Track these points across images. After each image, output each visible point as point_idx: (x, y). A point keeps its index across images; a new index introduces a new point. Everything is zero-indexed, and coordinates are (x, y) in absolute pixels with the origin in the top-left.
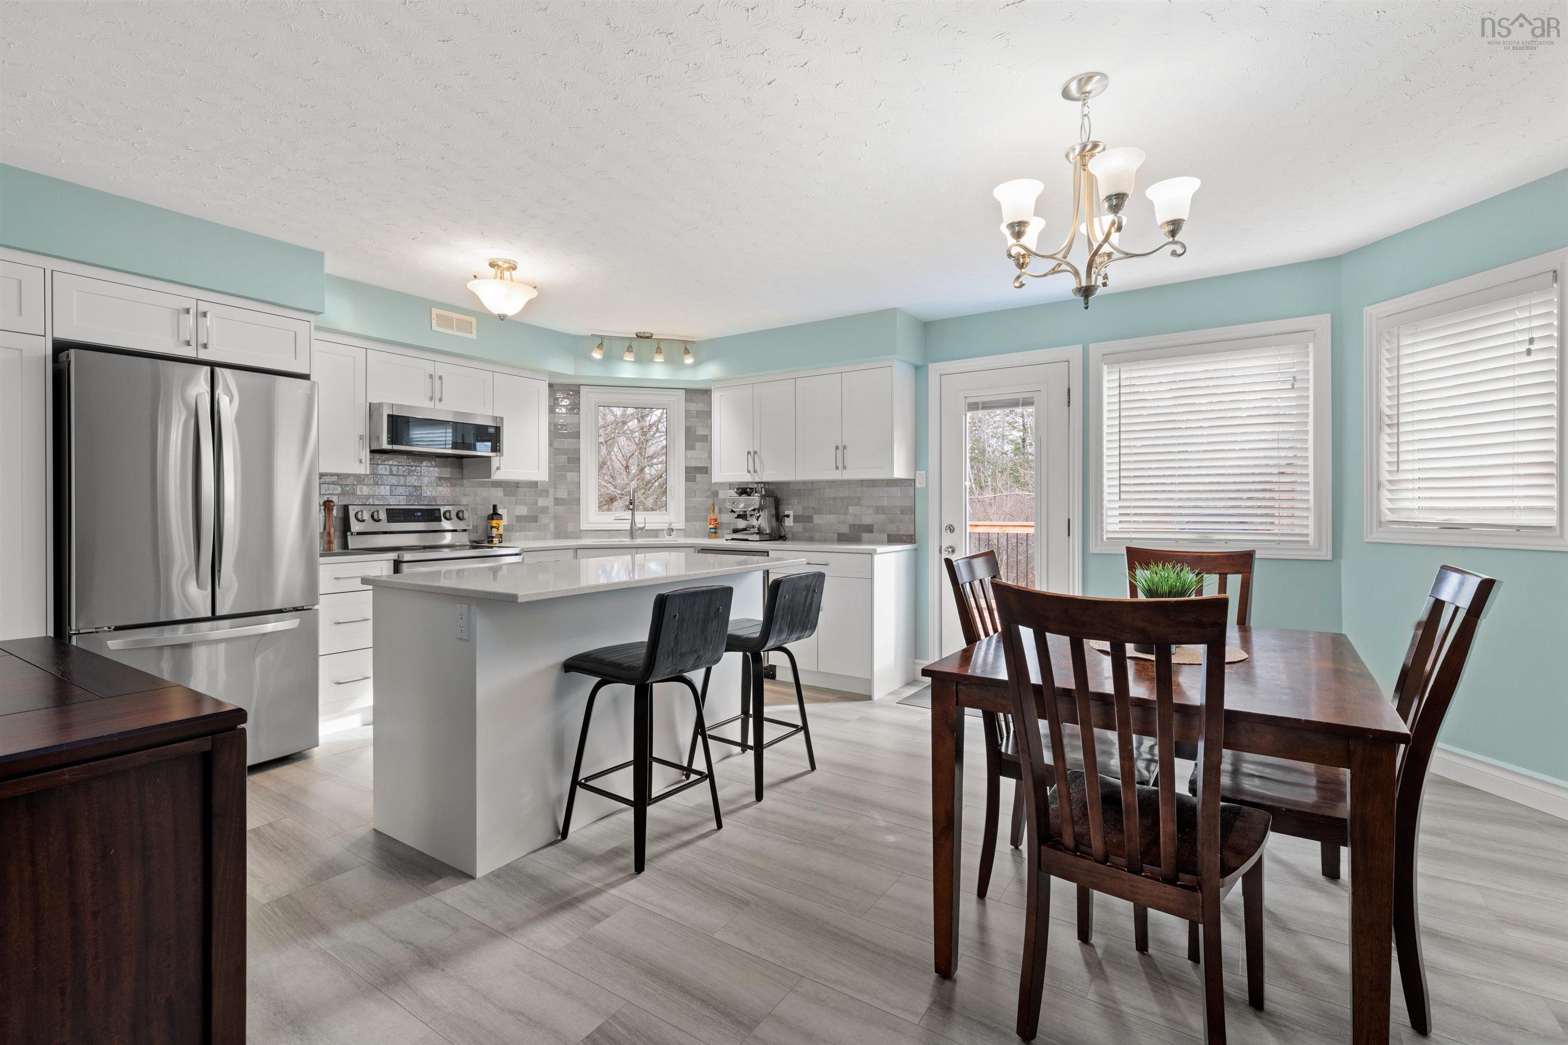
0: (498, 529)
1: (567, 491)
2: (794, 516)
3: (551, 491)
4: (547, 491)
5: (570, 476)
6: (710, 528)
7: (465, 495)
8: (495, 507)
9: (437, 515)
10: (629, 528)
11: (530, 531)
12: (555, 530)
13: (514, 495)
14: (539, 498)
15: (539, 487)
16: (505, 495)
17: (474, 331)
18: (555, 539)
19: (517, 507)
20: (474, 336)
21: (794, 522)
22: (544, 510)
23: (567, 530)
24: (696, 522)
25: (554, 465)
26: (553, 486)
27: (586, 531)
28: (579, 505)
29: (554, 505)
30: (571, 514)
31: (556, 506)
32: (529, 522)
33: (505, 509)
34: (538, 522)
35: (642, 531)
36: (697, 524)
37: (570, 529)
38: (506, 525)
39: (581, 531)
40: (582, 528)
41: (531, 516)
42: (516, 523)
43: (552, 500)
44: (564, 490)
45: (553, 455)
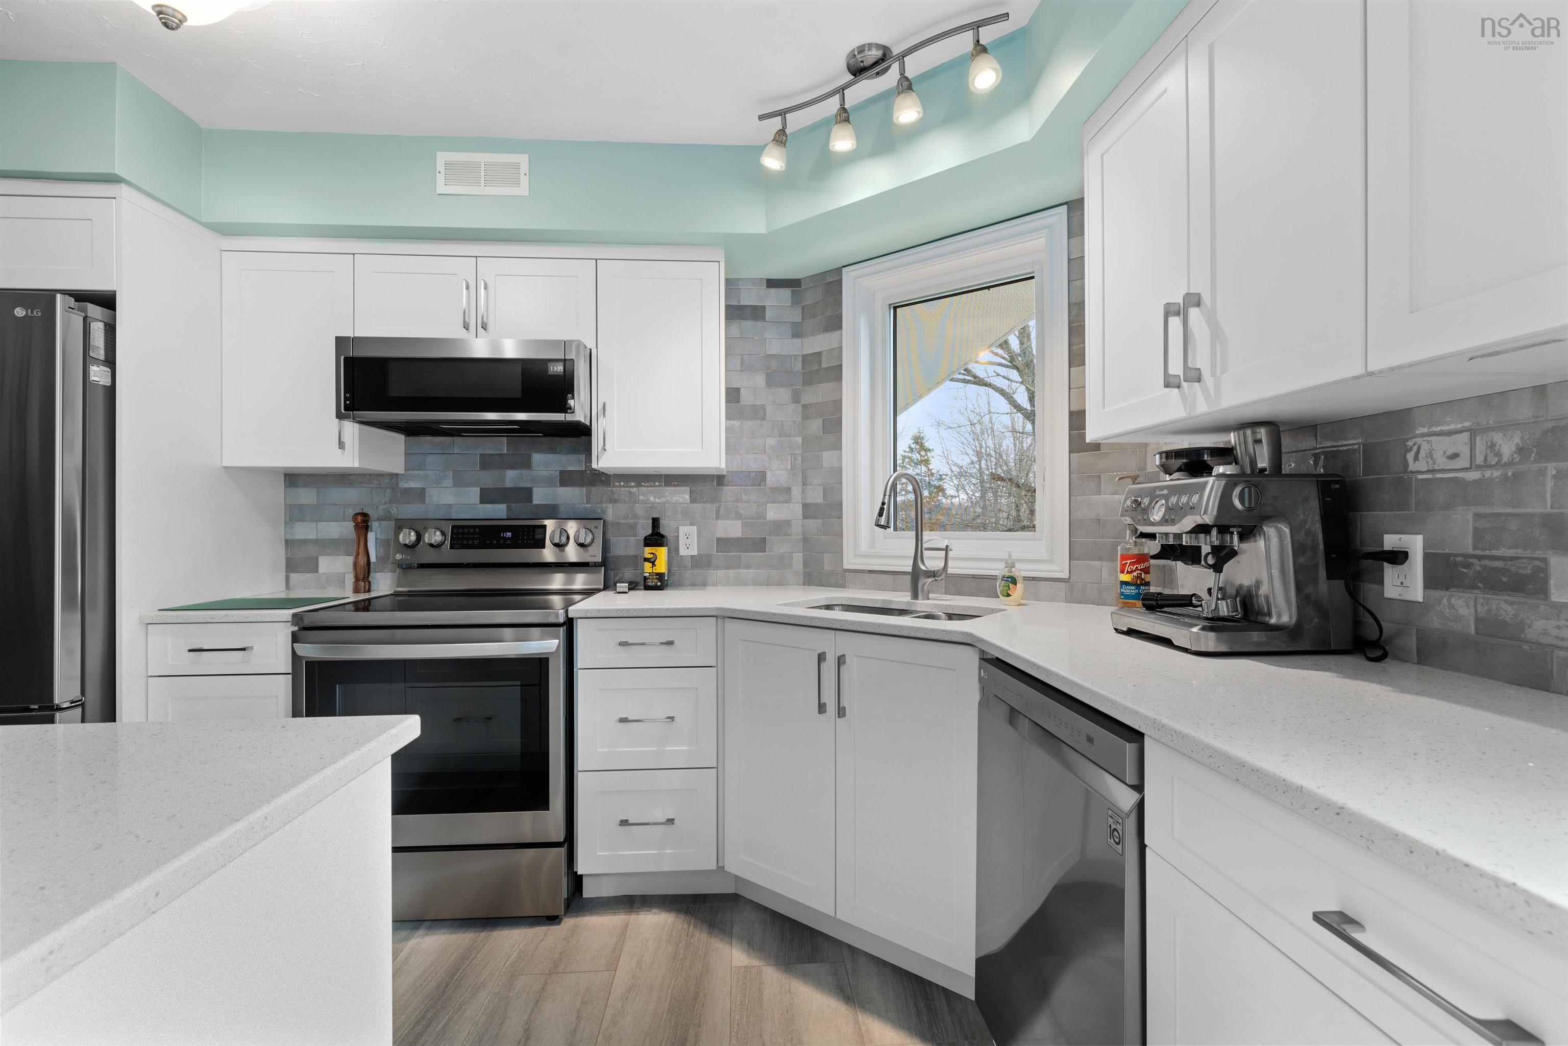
0: (653, 563)
1: (821, 490)
2: (1427, 557)
3: (796, 492)
4: (788, 490)
5: (827, 457)
6: (1123, 583)
7: (613, 501)
8: (655, 522)
9: (538, 537)
10: (910, 569)
11: (747, 567)
12: (804, 568)
13: (713, 500)
14: (768, 506)
15: (769, 484)
16: (693, 500)
17: (525, 181)
18: (804, 585)
19: (720, 521)
20: (523, 190)
21: (1427, 586)
22: (781, 527)
23: (823, 569)
24: (1100, 562)
25: (802, 438)
26: (800, 480)
27: (854, 572)
28: (840, 517)
29: (801, 518)
30: (828, 535)
31: (806, 520)
32: (746, 551)
33: (695, 525)
34: (766, 552)
35: (936, 578)
36: (1101, 567)
37: (827, 567)
38: (696, 555)
39: (845, 572)
40: (846, 566)
41: (751, 538)
42: (717, 552)
43: (798, 508)
44: (817, 487)
45: (801, 419)
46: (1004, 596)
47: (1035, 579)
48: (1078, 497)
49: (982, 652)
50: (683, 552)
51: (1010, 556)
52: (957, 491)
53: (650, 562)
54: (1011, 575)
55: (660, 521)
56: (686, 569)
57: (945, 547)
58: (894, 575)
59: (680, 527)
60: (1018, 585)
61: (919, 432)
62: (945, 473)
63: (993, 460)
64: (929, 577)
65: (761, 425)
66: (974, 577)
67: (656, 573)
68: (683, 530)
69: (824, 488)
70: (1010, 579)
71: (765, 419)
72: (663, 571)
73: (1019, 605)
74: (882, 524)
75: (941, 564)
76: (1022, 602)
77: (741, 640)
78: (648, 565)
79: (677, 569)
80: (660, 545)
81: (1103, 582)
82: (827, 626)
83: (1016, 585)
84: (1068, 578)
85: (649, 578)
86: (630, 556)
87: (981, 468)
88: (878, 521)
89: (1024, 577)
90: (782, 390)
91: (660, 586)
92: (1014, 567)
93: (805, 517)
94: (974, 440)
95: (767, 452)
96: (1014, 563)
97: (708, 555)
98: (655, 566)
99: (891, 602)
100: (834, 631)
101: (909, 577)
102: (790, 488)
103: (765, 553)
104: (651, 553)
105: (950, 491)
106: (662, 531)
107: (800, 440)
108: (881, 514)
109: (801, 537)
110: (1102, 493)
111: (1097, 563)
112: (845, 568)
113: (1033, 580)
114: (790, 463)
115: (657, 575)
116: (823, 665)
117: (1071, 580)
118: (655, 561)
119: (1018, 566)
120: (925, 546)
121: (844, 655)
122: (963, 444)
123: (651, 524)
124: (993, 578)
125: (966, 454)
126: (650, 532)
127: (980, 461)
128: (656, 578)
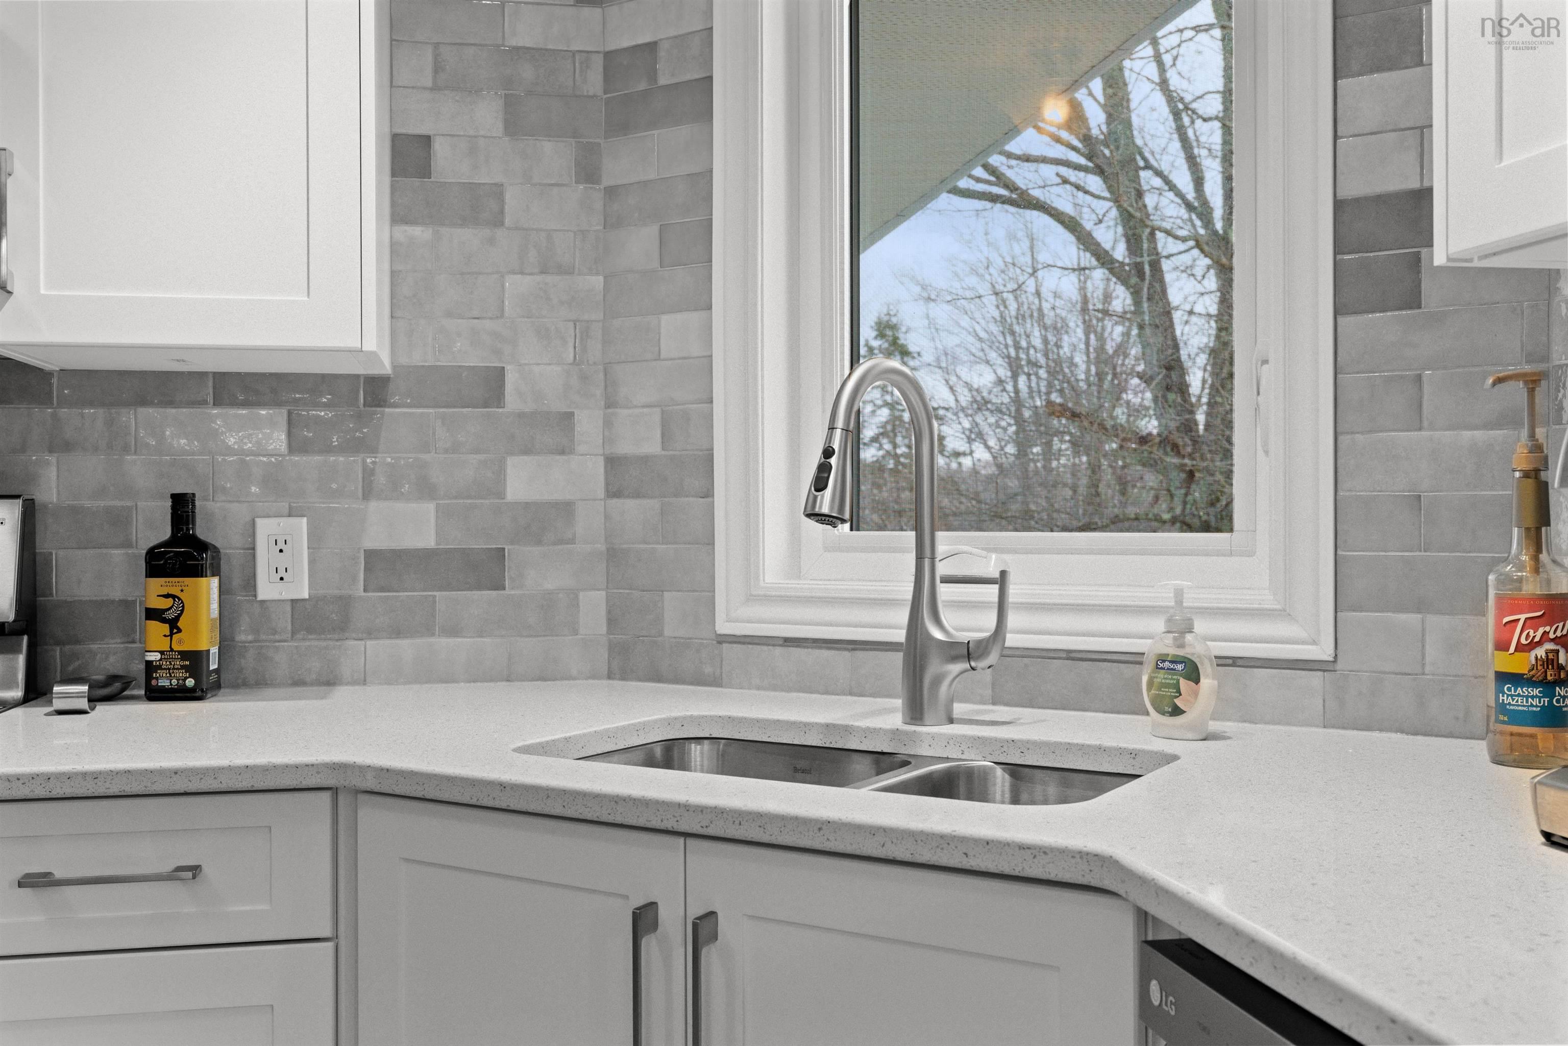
0: (174, 625)
3: (588, 425)
4: (566, 420)
5: (672, 330)
6: (1503, 678)
8: (183, 507)
10: (900, 636)
11: (453, 631)
12: (610, 631)
13: (355, 446)
14: (511, 461)
15: (512, 402)
16: (296, 446)
18: (610, 677)
19: (373, 505)
22: (546, 521)
23: (661, 634)
24: (1420, 616)
25: (605, 277)
26: (599, 392)
27: (744, 643)
28: (708, 494)
29: (602, 496)
30: (676, 543)
31: (614, 502)
32: (448, 587)
33: (303, 516)
34: (504, 589)
35: (973, 664)
36: (1424, 630)
37: (672, 628)
38: (304, 600)
39: (720, 643)
40: (723, 627)
41: (464, 552)
42: (365, 591)
43: (598, 468)
44: (645, 410)
45: (601, 228)
46: (1163, 713)
47: (1240, 662)
48: (1359, 437)
49: (1143, 917)
50: (267, 589)
51: (1179, 602)
52: (969, 442)
53: (164, 621)
54: (1181, 652)
55: (197, 503)
56: (277, 637)
57: (997, 575)
58: (853, 649)
59: (259, 521)
60: (1203, 680)
61: (888, 314)
62: (942, 405)
63: (1043, 373)
64: (954, 659)
65: (491, 241)
66: (1071, 656)
67: (180, 652)
68: (266, 528)
69: (663, 412)
70: (1180, 667)
71: (502, 224)
72: (203, 647)
73: (1204, 740)
74: (825, 510)
75: (990, 621)
76: (1214, 726)
77: (407, 860)
78: (157, 629)
79: (250, 638)
80: (197, 572)
81: (1428, 669)
82: (662, 826)
83: (1197, 681)
84: (1331, 659)
85: (160, 667)
86: (113, 602)
87: (1017, 391)
88: (812, 501)
89: (1216, 657)
90: (548, 146)
91: (193, 690)
92: (1190, 631)
93: (614, 492)
94: (1003, 333)
95: (507, 314)
96: (1190, 619)
97: (341, 598)
98: (179, 631)
99: (847, 730)
100: (681, 840)
101: (898, 658)
102: (572, 414)
103: (502, 592)
104: (167, 596)
105: (955, 442)
106: (201, 531)
107: (598, 281)
108: (820, 484)
109: (601, 547)
110: (1425, 424)
111: (1411, 619)
112: (718, 632)
113: (1234, 665)
114: (571, 344)
115: (182, 659)
116: (649, 944)
117: (1339, 666)
118: (177, 618)
119: (1201, 626)
120: (942, 569)
121: (712, 914)
122: (980, 339)
123: (170, 511)
124: (1135, 659)
125: (987, 362)
126: (165, 533)
127: (1015, 377)
128: (183, 667)
